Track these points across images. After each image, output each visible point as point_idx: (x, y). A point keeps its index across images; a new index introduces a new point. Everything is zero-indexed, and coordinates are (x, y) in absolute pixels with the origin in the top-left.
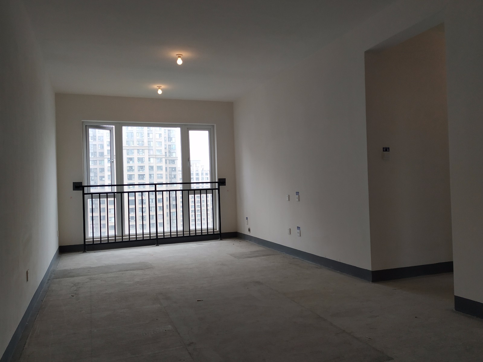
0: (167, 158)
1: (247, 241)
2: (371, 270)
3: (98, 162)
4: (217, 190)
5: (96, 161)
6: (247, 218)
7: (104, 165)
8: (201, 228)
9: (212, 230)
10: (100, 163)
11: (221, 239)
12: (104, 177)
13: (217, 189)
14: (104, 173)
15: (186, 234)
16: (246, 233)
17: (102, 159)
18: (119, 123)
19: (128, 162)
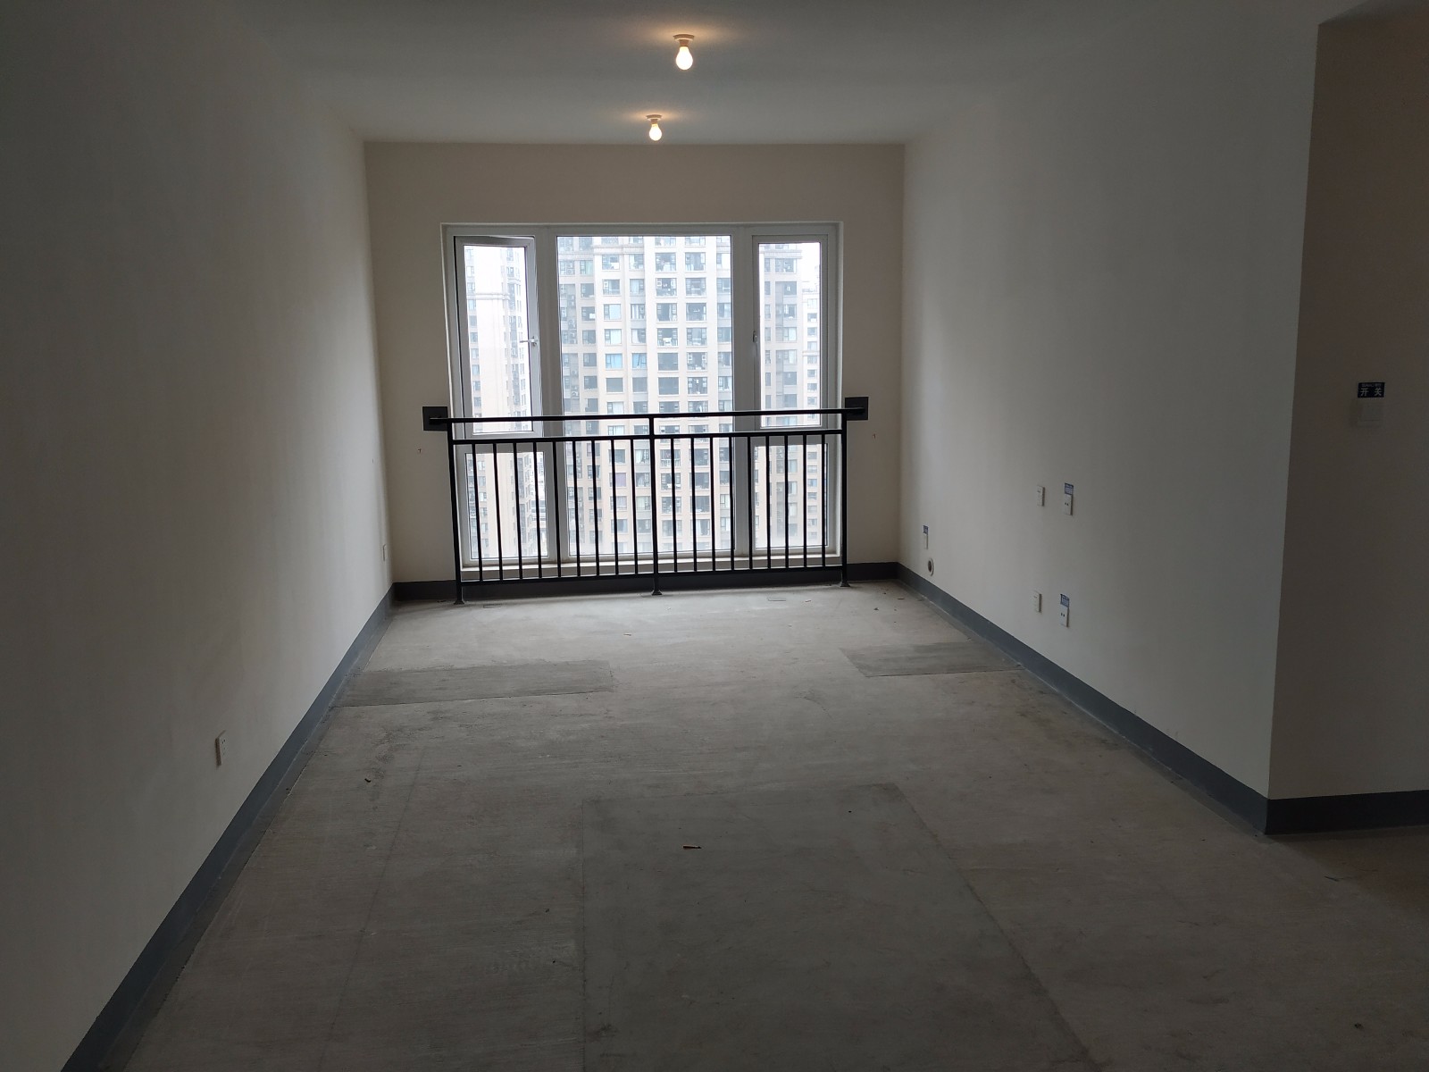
0: (771, 255)
1: (922, 600)
2: (1266, 795)
3: (577, 265)
4: (839, 436)
5: (572, 262)
6: (926, 528)
7: (592, 275)
8: (784, 545)
9: (819, 553)
10: (583, 267)
11: (846, 585)
12: (592, 310)
13: (836, 432)
14: (594, 299)
15: (742, 563)
16: (923, 572)
17: (587, 257)
18: (548, 227)
19: (659, 267)
